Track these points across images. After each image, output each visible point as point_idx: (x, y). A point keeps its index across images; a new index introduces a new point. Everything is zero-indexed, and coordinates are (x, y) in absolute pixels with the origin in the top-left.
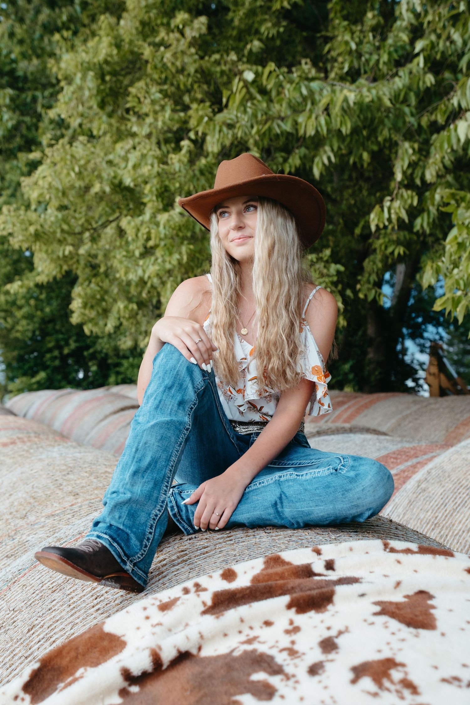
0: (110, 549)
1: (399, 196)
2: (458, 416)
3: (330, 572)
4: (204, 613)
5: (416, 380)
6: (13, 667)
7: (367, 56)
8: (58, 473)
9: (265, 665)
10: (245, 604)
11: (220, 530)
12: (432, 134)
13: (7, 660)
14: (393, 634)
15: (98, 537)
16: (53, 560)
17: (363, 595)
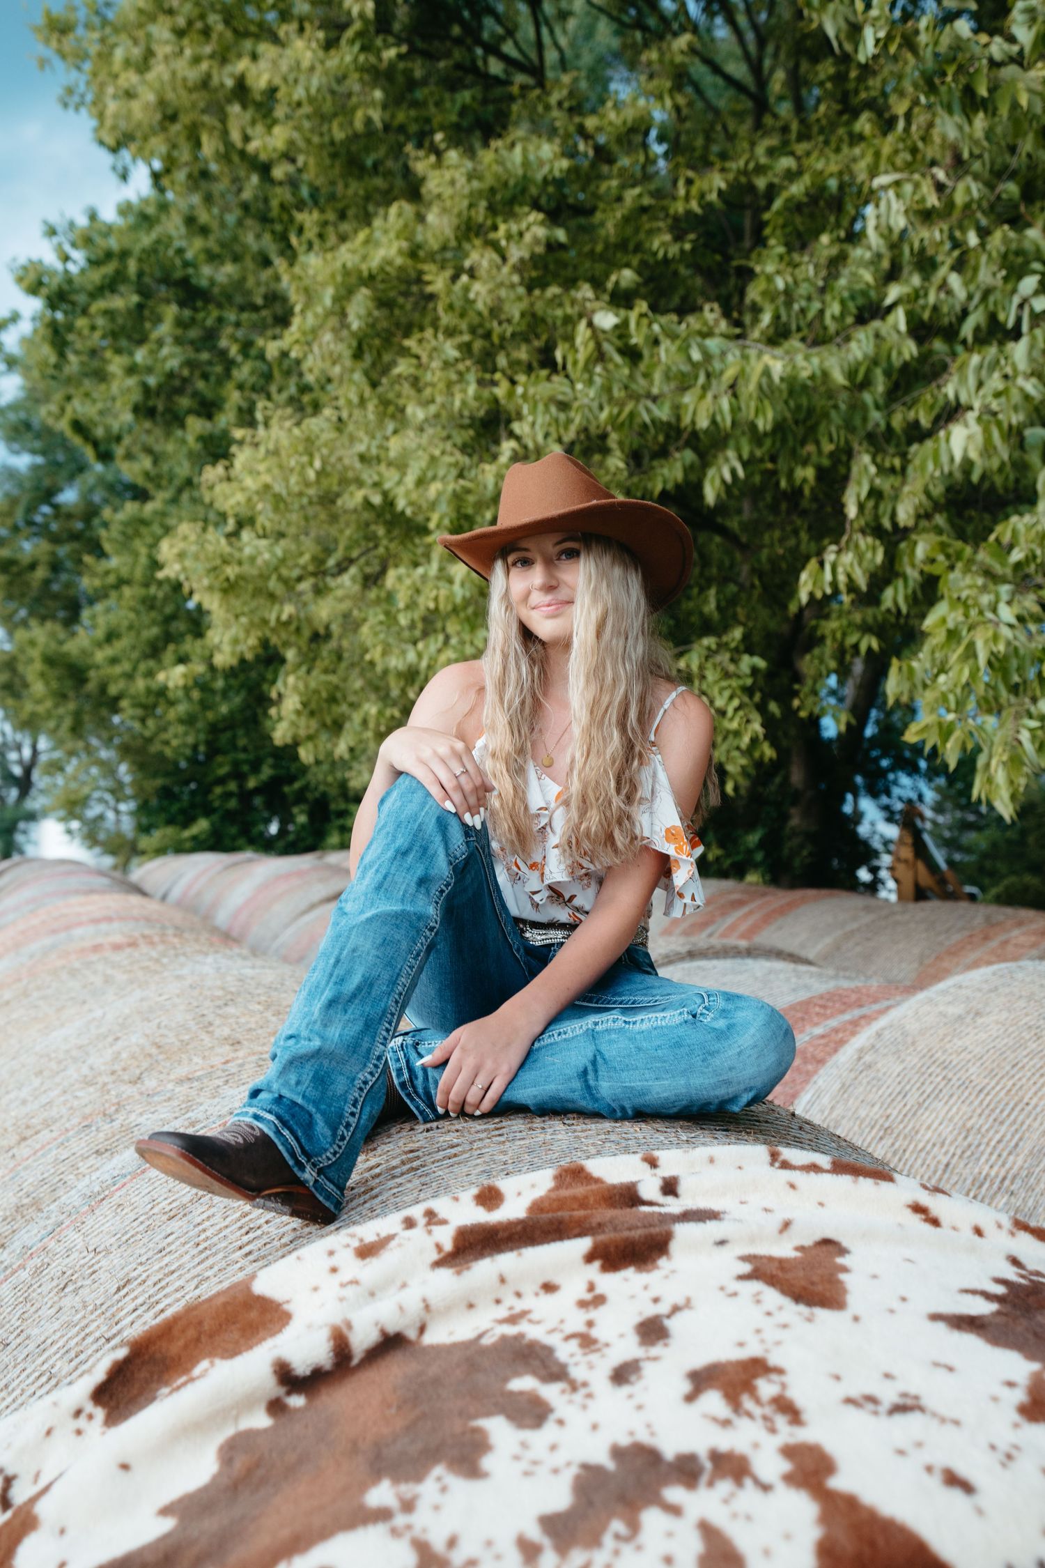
0: (276, 1141)
1: (852, 545)
2: (942, 938)
3: (670, 1199)
4: (438, 1264)
5: (874, 870)
6: (82, 1357)
7: (803, 303)
8: (207, 1003)
9: (536, 1363)
10: (511, 1250)
11: (483, 1116)
12: (909, 443)
13: (72, 1343)
14: (769, 1314)
15: (256, 1117)
16: (167, 1157)
17: (722, 1243)
